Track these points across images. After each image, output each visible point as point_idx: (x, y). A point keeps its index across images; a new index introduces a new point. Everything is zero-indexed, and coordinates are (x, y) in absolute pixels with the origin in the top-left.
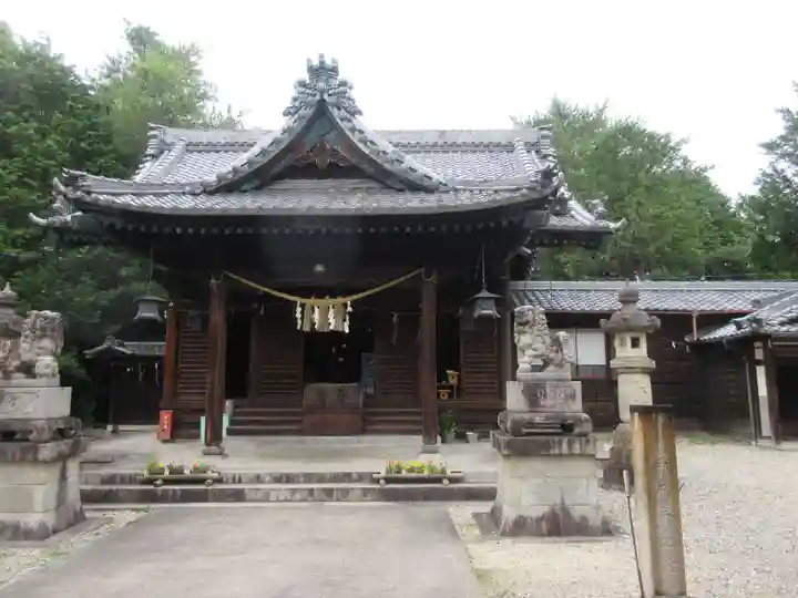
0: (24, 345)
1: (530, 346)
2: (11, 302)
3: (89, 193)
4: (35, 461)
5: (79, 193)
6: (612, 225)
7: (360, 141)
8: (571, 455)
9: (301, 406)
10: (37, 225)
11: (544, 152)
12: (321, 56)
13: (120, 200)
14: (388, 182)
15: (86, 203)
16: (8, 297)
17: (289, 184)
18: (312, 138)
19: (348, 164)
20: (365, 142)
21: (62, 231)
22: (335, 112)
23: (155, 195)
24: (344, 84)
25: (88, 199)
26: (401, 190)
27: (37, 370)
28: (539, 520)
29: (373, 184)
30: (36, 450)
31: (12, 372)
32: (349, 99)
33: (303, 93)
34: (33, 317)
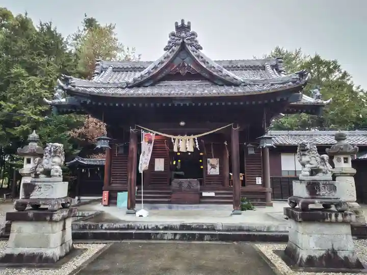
0: (45, 161)
1: (308, 162)
2: (36, 140)
3: (74, 86)
4: (51, 221)
5: (69, 86)
6: (325, 102)
7: (202, 61)
8: (337, 222)
9: (170, 189)
10: (47, 104)
11: (280, 69)
12: (183, 21)
13: (89, 90)
14: (216, 82)
15: (73, 91)
16: (35, 138)
17: (167, 83)
18: (178, 61)
19: (196, 73)
20: (204, 62)
21: (59, 106)
22: (189, 48)
23: (104, 88)
24: (193, 34)
25: (73, 89)
26: (223, 85)
27: (52, 174)
28: (321, 258)
29: (208, 83)
30: (51, 215)
31: (39, 174)
32: (196, 41)
33: (174, 39)
34: (50, 146)
